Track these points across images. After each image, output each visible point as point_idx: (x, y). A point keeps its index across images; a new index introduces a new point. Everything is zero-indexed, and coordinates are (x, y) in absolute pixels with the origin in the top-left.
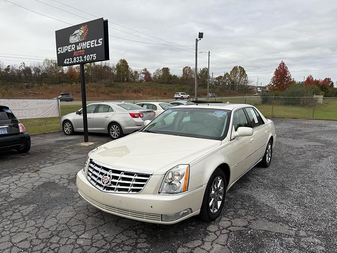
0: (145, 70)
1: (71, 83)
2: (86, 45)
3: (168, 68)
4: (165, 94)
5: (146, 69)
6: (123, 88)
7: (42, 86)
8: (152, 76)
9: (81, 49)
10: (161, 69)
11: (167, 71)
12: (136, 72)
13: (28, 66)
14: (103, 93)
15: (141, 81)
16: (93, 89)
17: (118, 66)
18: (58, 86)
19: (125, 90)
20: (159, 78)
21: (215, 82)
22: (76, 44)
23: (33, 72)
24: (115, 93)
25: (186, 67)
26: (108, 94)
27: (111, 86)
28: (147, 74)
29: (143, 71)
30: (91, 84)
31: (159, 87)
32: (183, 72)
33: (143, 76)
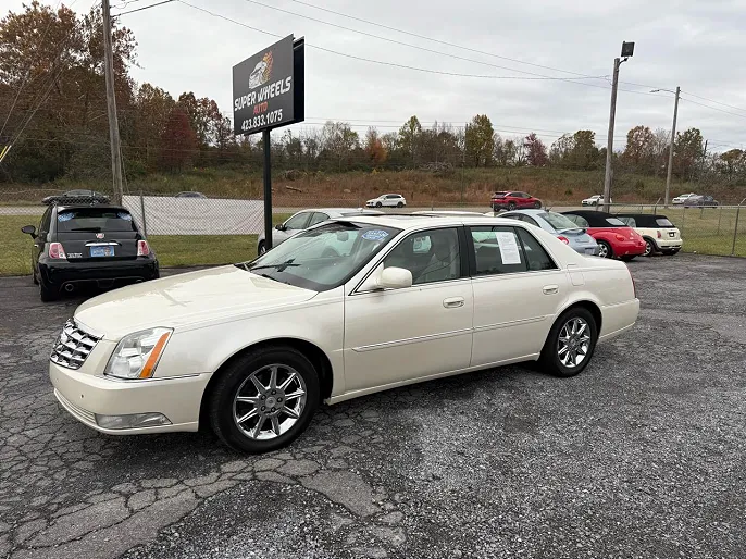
0: (532, 137)
1: (371, 171)
2: (268, 92)
3: (590, 132)
4: (570, 193)
5: (534, 135)
6: (470, 181)
7: (314, 175)
8: (548, 152)
9: (264, 101)
10: (572, 135)
11: (587, 138)
12: (510, 144)
13: (297, 137)
14: (425, 191)
15: (520, 164)
16: (406, 183)
17: (470, 132)
18: (343, 176)
19: (473, 185)
20: (566, 154)
21: (718, 166)
22: (258, 90)
23: (305, 149)
24: (450, 191)
25: (638, 128)
26: (434, 194)
27: (446, 175)
28: (535, 146)
29: (526, 141)
30: (408, 173)
31: (558, 178)
32: (629, 141)
33: (526, 151)
